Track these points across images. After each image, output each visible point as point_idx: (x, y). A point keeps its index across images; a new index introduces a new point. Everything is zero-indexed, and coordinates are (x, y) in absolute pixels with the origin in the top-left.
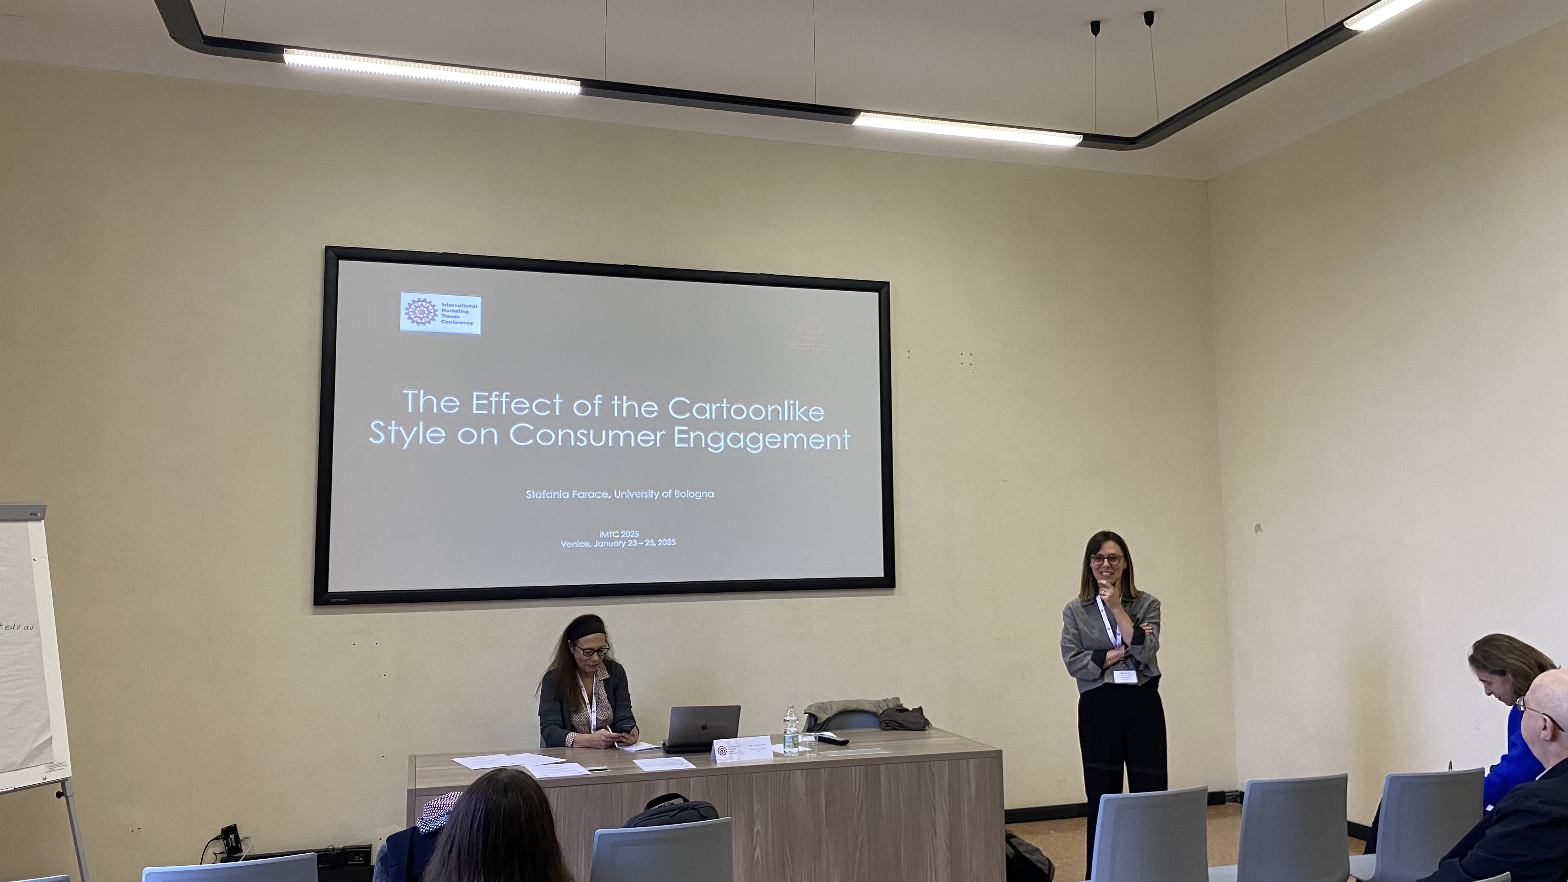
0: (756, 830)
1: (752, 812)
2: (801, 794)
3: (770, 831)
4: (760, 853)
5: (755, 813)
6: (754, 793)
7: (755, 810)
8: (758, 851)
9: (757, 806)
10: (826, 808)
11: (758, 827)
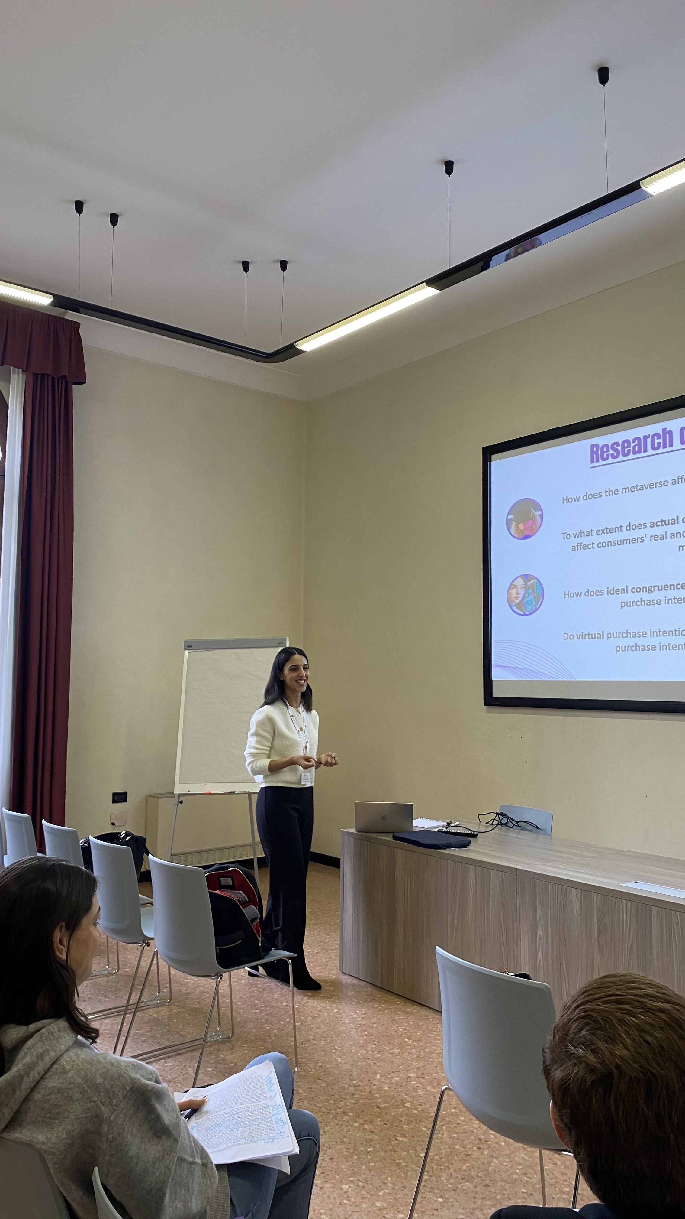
0: (538, 935)
1: (536, 916)
2: (575, 912)
3: (550, 940)
4: (541, 958)
5: (538, 919)
6: (537, 900)
7: (538, 915)
8: (540, 956)
9: (539, 913)
10: (599, 935)
11: (540, 932)
